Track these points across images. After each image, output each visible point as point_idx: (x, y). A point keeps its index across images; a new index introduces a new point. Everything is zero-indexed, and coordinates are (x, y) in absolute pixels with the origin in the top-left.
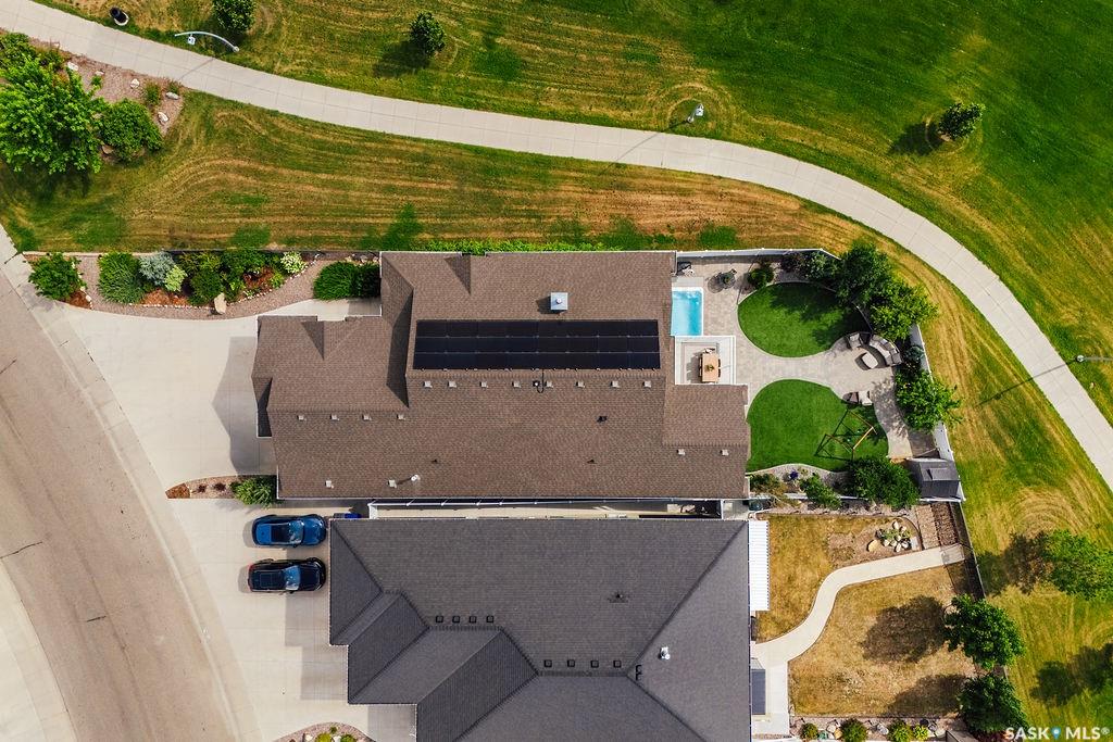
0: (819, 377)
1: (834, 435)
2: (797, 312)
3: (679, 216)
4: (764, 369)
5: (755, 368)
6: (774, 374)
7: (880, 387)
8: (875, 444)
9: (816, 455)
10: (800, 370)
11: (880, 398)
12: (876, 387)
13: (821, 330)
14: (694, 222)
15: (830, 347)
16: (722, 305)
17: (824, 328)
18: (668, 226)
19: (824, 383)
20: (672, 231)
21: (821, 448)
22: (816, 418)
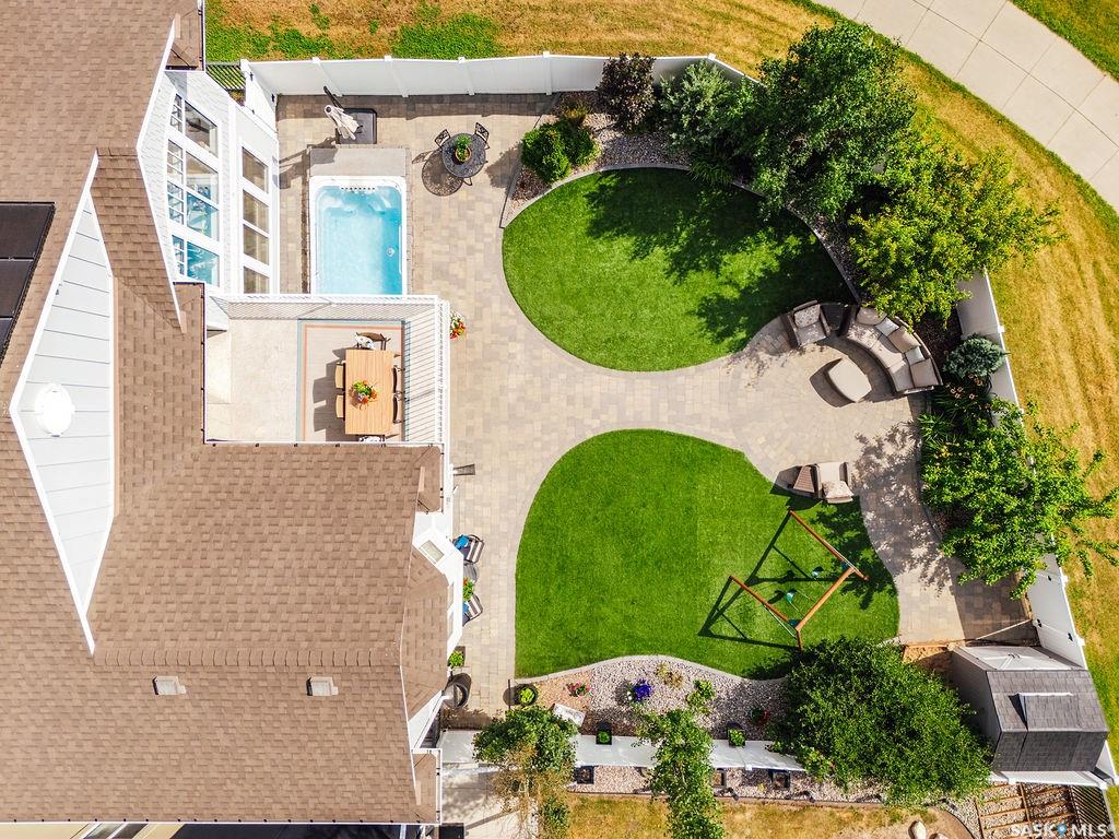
1: (753, 580)
2: (659, 250)
8: (864, 605)
12: (867, 451)
13: (720, 299)
15: (744, 343)
17: (730, 293)
18: (315, 10)
19: (727, 440)
21: (717, 613)
22: (703, 533)
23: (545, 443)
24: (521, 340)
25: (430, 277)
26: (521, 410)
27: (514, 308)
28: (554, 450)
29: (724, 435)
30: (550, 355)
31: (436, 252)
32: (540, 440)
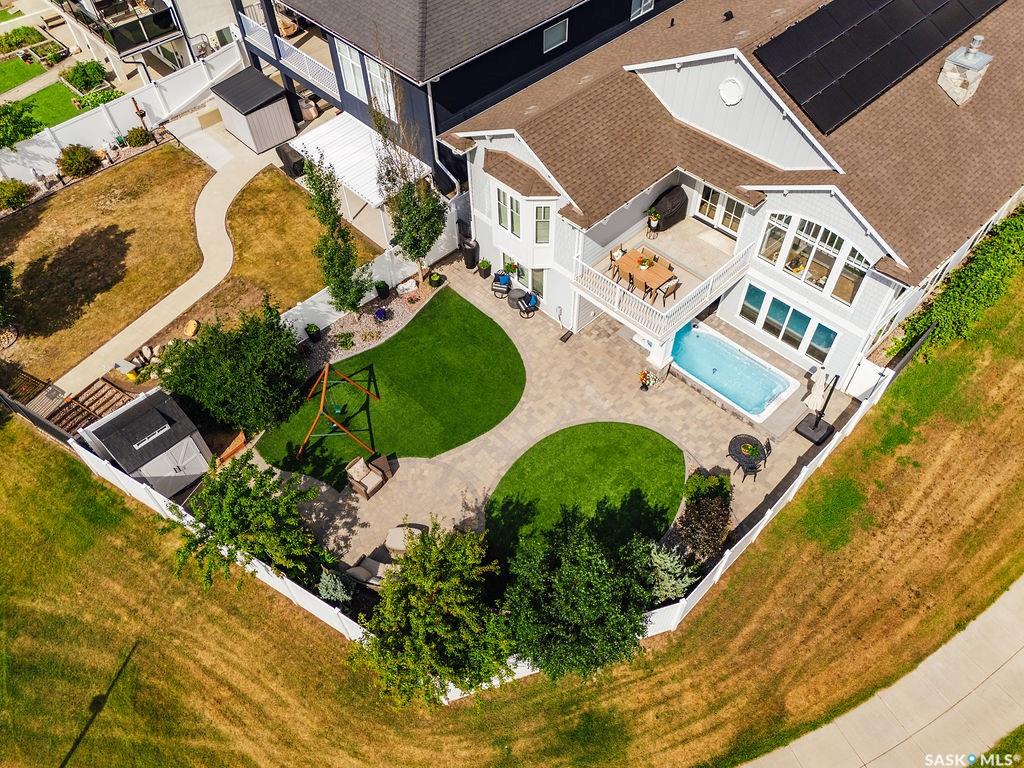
0: (462, 459)
3: (926, 495)
5: (564, 396)
7: (349, 526)
11: (333, 511)
14: (895, 507)
16: (703, 433)
18: (916, 464)
19: (446, 457)
20: (902, 461)
21: (372, 379)
23: (542, 378)
24: (608, 409)
25: (690, 397)
26: (571, 381)
27: (630, 420)
28: (534, 379)
29: (450, 458)
30: (586, 416)
31: (702, 411)
32: (546, 377)
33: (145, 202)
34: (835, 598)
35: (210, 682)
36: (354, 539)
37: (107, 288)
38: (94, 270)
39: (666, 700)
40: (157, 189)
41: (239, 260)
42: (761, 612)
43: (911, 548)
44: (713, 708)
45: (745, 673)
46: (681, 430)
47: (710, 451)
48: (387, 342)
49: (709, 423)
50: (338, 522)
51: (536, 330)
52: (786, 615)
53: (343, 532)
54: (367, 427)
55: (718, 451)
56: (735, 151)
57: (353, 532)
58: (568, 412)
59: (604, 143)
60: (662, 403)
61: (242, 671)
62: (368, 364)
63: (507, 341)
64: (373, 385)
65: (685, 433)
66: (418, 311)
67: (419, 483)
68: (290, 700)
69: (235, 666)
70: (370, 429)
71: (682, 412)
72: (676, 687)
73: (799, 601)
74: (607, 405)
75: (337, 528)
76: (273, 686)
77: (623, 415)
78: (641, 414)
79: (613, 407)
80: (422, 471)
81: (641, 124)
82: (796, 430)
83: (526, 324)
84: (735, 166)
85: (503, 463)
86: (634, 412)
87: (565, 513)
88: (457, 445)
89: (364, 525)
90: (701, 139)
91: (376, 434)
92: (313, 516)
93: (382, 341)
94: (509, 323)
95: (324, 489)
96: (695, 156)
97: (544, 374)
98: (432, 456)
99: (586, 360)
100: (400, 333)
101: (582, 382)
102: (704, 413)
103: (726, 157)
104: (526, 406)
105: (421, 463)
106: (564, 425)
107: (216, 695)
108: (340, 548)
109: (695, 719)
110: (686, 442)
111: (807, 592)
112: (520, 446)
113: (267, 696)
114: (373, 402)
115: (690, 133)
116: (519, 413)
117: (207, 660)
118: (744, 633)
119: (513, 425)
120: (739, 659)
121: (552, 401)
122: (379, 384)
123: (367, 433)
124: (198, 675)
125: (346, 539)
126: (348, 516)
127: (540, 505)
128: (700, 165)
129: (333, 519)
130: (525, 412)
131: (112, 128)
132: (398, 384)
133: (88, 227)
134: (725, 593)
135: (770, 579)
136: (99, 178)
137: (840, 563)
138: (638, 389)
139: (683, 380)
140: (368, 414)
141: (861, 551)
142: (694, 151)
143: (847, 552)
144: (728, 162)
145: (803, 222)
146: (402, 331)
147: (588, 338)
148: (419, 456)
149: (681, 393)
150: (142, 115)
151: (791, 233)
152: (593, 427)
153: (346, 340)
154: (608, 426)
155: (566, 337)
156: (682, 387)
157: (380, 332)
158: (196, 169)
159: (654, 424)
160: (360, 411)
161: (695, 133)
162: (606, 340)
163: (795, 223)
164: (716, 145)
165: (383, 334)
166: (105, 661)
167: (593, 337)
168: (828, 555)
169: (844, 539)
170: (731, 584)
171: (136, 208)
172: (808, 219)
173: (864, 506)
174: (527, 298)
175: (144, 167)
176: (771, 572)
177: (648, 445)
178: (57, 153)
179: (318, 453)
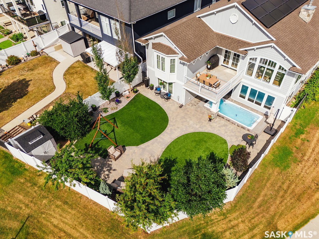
0: (148, 146)
1: (113, 131)
2: (196, 161)
3: (313, 151)
4: (178, 127)
5: (182, 125)
6: (171, 129)
7: (109, 171)
8: (86, 144)
9: (114, 119)
10: (161, 140)
11: (103, 165)
12: (111, 169)
14: (304, 155)
16: (233, 134)
18: (308, 141)
19: (143, 146)
20: (303, 140)
21: (115, 122)
22: (130, 130)
23: (174, 119)
24: (198, 128)
25: (226, 123)
26: (184, 120)
27: (206, 131)
28: (171, 120)
29: (144, 146)
30: (191, 130)
31: (230, 127)
32: (176, 119)
33: (36, 72)
34: (289, 187)
35: (56, 230)
36: (111, 175)
37: (21, 97)
38: (17, 92)
39: (233, 227)
40: (40, 68)
41: (68, 87)
42: (263, 193)
43: (312, 169)
44: (251, 229)
45: (261, 215)
46: (224, 134)
47: (236, 139)
48: (120, 110)
49: (234, 131)
50: (105, 169)
51: (171, 105)
52: (272, 194)
53: (107, 173)
54: (114, 137)
55: (238, 139)
56: (236, 39)
57: (110, 173)
58: (184, 129)
59: (193, 38)
60: (217, 125)
61: (69, 225)
62: (113, 117)
63: (161, 109)
64: (115, 124)
65: (226, 134)
66: (130, 100)
67: (134, 154)
68: (88, 235)
69: (66, 224)
70: (115, 138)
71: (224, 128)
72: (236, 222)
73: (276, 188)
74: (198, 127)
75: (104, 171)
76: (81, 230)
77: (204, 129)
78: (210, 129)
79: (200, 127)
80: (134, 151)
81: (204, 33)
82: (264, 131)
83: (167, 103)
84: (236, 43)
85: (163, 147)
86: (207, 128)
87: (187, 162)
88: (146, 141)
89: (114, 170)
90: (224, 37)
91: (117, 139)
92: (96, 167)
93: (118, 110)
94: (161, 103)
95: (99, 158)
96: (222, 42)
97: (175, 118)
98: (138, 145)
99: (188, 113)
100: (124, 107)
101: (188, 120)
102: (232, 128)
103: (233, 41)
104: (169, 128)
105: (134, 148)
106: (183, 133)
107: (59, 235)
108: (106, 178)
109: (245, 234)
110: (227, 137)
111: (278, 185)
112: (169, 141)
113: (79, 234)
114: (116, 129)
115: (220, 35)
116: (167, 130)
117: (55, 222)
118: (258, 201)
119: (166, 134)
120: (258, 210)
121: (178, 126)
122: (118, 123)
123: (114, 139)
124: (52, 228)
125: (108, 175)
126: (108, 167)
127: (178, 160)
128: (224, 44)
129: (103, 168)
130: (170, 130)
131: (25, 50)
132: (124, 123)
133: (16, 79)
134: (249, 187)
135: (264, 181)
136: (20, 66)
137: (288, 175)
138: (208, 121)
139: (223, 118)
140: (114, 133)
141: (295, 170)
142: (222, 40)
143: (290, 171)
144: (233, 43)
145: (261, 59)
146: (125, 107)
147: (188, 106)
148: (133, 145)
149: (223, 122)
150: (36, 46)
151: (257, 64)
152: (194, 133)
153: (105, 110)
154: (199, 133)
155: (181, 106)
156: (223, 120)
157: (117, 107)
158: (53, 62)
159: (215, 132)
160: (111, 132)
161: (222, 35)
162: (194, 107)
163: (258, 60)
164: (229, 38)
165: (118, 108)
166: (16, 225)
167: (190, 106)
168: (283, 172)
169: (288, 166)
170: (251, 184)
171: (33, 74)
172: (264, 58)
173: (293, 155)
174: (167, 94)
175: (36, 62)
176: (264, 179)
177: (214, 139)
178: (6, 58)
179: (96, 146)
